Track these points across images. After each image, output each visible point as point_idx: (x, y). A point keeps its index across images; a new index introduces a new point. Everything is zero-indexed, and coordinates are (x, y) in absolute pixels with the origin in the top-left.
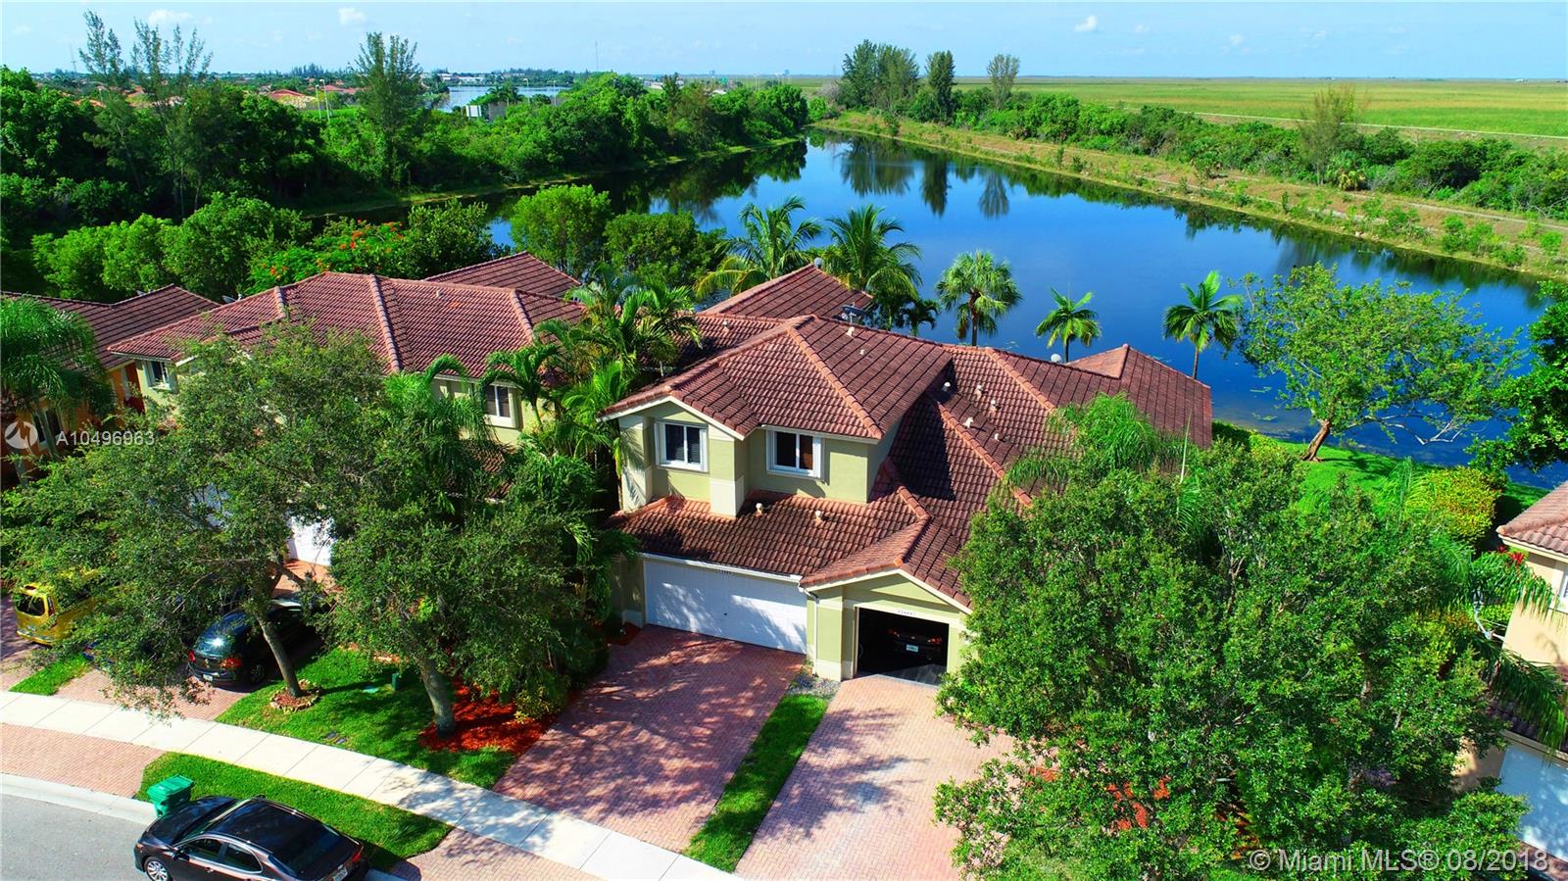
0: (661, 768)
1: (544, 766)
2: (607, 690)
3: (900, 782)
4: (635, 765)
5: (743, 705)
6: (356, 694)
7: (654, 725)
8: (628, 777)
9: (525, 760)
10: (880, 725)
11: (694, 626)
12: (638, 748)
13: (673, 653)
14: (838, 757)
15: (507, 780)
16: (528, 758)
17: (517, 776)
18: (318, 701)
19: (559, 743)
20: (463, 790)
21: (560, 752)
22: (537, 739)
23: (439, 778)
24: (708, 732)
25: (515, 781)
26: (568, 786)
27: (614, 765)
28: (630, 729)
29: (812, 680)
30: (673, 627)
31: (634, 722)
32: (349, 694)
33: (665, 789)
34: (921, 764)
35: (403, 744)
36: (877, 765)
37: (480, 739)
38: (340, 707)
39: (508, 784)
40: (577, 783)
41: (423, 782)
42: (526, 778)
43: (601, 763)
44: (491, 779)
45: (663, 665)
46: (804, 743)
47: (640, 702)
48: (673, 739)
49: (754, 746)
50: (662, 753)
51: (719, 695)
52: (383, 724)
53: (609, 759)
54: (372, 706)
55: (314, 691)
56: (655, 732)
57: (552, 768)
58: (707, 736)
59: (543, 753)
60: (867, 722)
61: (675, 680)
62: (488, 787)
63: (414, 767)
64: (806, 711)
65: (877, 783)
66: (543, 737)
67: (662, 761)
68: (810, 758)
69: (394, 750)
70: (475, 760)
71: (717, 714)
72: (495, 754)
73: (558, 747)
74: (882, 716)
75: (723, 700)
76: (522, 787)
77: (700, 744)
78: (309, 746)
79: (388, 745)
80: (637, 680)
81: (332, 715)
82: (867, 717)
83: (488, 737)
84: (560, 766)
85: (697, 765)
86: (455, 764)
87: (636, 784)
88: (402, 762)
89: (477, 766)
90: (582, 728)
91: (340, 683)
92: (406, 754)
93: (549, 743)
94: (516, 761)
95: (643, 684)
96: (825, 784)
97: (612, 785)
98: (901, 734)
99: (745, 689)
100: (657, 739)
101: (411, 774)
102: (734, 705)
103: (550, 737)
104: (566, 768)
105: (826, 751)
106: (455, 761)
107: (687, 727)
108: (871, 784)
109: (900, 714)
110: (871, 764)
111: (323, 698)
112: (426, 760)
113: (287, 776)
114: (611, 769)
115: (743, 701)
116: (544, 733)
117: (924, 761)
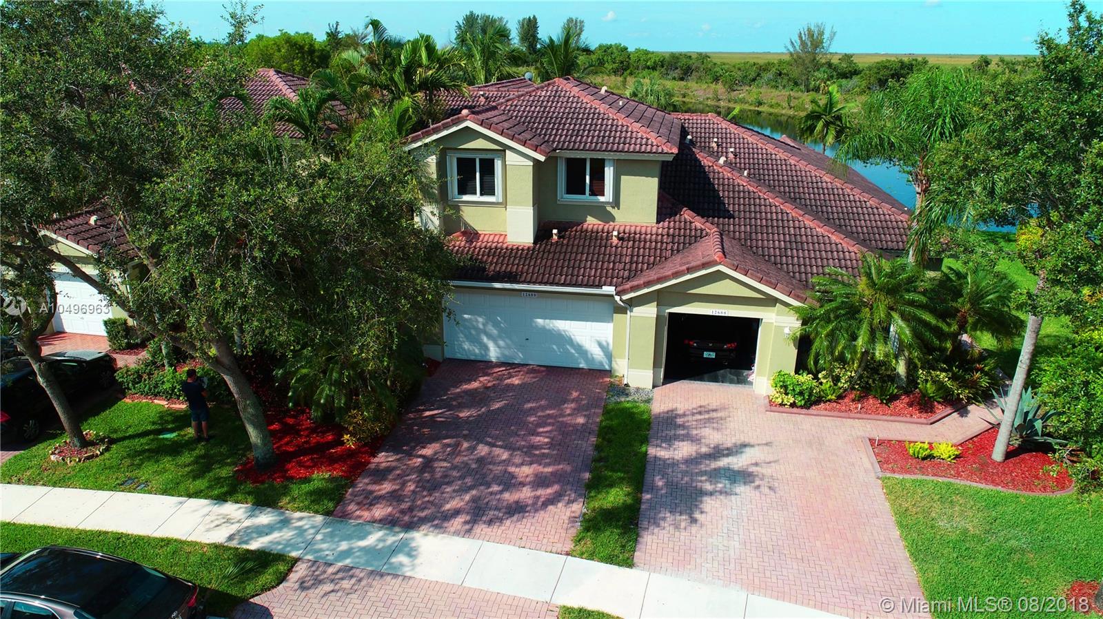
0: (513, 476)
1: (387, 487)
2: (427, 413)
3: (756, 464)
4: (484, 476)
5: (569, 415)
6: (153, 440)
7: (489, 440)
8: (482, 488)
9: (363, 483)
10: (709, 419)
11: (494, 354)
12: (481, 461)
13: (481, 379)
14: (683, 450)
15: (349, 504)
16: (366, 481)
17: (360, 499)
18: (107, 450)
19: (394, 464)
20: (301, 519)
21: (398, 472)
22: (369, 463)
23: (269, 509)
24: (546, 440)
25: (358, 504)
26: (419, 502)
27: (462, 477)
28: (466, 445)
29: (624, 389)
30: (472, 358)
31: (466, 437)
32: (143, 440)
33: (526, 494)
34: (766, 448)
35: (218, 481)
36: (725, 452)
37: (307, 468)
38: (134, 454)
39: (352, 507)
40: (427, 499)
41: (250, 516)
42: (370, 501)
43: (446, 480)
44: (331, 505)
45: (476, 389)
46: (645, 440)
47: (467, 421)
48: (514, 450)
49: (598, 448)
50: (507, 462)
51: (543, 408)
52: (189, 465)
53: (455, 473)
54: (174, 449)
55: (102, 440)
56: (492, 445)
57: (397, 487)
58: (547, 444)
59: (381, 475)
60: (695, 418)
61: (493, 400)
62: (328, 513)
63: (237, 502)
64: (634, 413)
65: (736, 467)
66: (376, 460)
67: (512, 469)
68: (656, 451)
69: (210, 487)
70: (306, 488)
71: (549, 424)
72: (327, 480)
73: (395, 468)
74: (708, 412)
75: (548, 412)
76: (368, 509)
77: (543, 451)
78: (104, 495)
79: (201, 484)
80: (454, 403)
81: (127, 462)
82: (693, 414)
83: (315, 465)
84: (404, 484)
85: (549, 469)
86: (285, 494)
87: (491, 493)
88: (222, 499)
89: (311, 493)
90: (413, 448)
91: (131, 432)
92: (225, 489)
93: (384, 465)
94: (353, 484)
95: (461, 406)
96: (685, 473)
97: (467, 497)
98: (732, 424)
99: (565, 401)
100: (497, 451)
101: (235, 510)
102: (562, 415)
103: (383, 459)
104: (411, 487)
105: (670, 446)
106: (285, 491)
107: (523, 438)
108: (729, 469)
109: (724, 408)
110: (718, 452)
111: (114, 446)
112: (249, 493)
113: (81, 527)
114: (460, 482)
115: (568, 411)
116: (375, 457)
117: (767, 444)
